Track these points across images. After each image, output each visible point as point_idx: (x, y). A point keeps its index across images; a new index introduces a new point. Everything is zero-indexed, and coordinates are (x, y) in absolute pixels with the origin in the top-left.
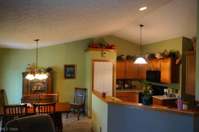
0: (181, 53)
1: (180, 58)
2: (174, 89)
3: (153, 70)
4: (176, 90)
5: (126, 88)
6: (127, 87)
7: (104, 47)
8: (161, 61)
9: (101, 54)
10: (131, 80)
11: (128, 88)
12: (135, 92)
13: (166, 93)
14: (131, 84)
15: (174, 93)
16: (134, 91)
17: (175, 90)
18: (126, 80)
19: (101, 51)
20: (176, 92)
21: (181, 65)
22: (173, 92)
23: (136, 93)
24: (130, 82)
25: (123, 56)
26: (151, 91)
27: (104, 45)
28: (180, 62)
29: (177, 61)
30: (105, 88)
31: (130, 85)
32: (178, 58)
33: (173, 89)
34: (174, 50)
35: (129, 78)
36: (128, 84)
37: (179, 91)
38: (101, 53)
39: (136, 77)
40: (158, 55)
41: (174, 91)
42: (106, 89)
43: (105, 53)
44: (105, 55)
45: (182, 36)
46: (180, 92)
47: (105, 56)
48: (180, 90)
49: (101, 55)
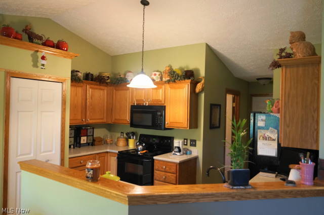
0: (202, 73)
1: (203, 81)
2: (187, 140)
3: (147, 105)
4: (191, 141)
5: (84, 145)
6: (85, 142)
7: (40, 42)
8: (167, 86)
9: (31, 58)
10: (93, 127)
11: (88, 144)
12: (107, 152)
13: (179, 148)
14: (93, 135)
15: (188, 147)
16: (105, 151)
17: (189, 142)
18: (84, 128)
19: (32, 52)
20: (191, 145)
21: (203, 95)
22: (187, 145)
23: (109, 154)
24: (92, 130)
25: (79, 72)
26: (140, 147)
27: (40, 38)
28: (203, 90)
29: (199, 87)
30: (42, 151)
31: (91, 137)
32: (200, 82)
33: (185, 139)
34: (187, 67)
35: (90, 121)
36: (87, 136)
37: (197, 142)
38: (32, 55)
39: (105, 120)
40: (157, 76)
41: (187, 142)
42: (44, 152)
43: (43, 58)
44: (43, 62)
45: (204, 41)
46: (200, 144)
47: (43, 65)
48: (200, 140)
49: (33, 61)
